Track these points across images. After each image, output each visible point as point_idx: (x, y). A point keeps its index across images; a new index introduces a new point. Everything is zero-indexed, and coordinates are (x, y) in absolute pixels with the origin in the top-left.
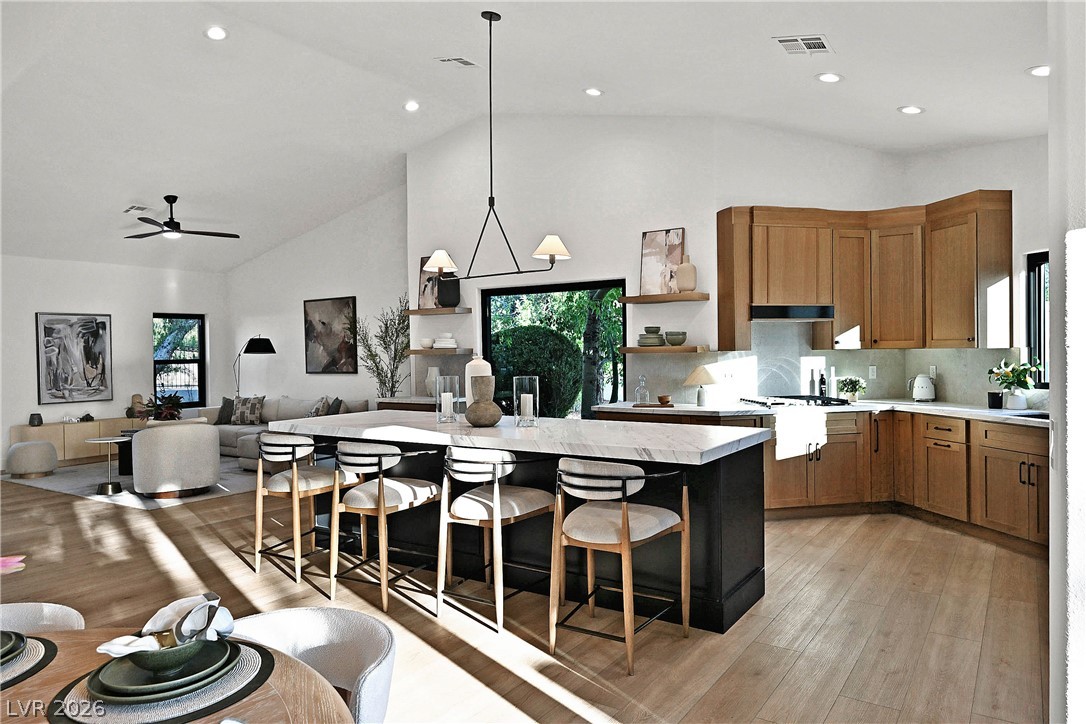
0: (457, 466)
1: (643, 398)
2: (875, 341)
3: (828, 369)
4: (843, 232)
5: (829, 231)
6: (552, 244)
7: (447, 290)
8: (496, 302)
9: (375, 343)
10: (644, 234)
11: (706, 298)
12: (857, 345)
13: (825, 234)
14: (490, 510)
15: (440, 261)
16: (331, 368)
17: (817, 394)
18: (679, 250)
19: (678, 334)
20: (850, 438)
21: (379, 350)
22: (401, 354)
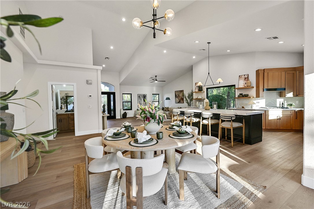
0: (203, 115)
1: (239, 107)
2: (297, 95)
3: (284, 101)
4: (288, 72)
5: (284, 72)
6: (220, 80)
7: (200, 89)
8: (209, 90)
9: (187, 98)
10: (239, 76)
11: (253, 87)
12: (292, 96)
13: (283, 73)
14: (209, 122)
15: (200, 84)
16: (179, 102)
17: (281, 106)
18: (247, 78)
19: (247, 95)
20: (289, 116)
21: (188, 99)
22: (191, 100)
